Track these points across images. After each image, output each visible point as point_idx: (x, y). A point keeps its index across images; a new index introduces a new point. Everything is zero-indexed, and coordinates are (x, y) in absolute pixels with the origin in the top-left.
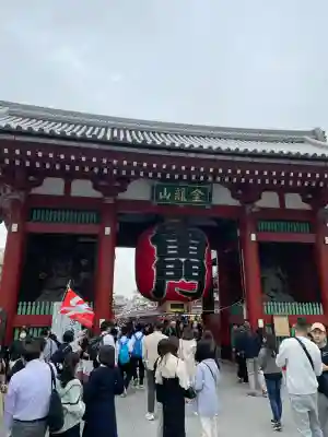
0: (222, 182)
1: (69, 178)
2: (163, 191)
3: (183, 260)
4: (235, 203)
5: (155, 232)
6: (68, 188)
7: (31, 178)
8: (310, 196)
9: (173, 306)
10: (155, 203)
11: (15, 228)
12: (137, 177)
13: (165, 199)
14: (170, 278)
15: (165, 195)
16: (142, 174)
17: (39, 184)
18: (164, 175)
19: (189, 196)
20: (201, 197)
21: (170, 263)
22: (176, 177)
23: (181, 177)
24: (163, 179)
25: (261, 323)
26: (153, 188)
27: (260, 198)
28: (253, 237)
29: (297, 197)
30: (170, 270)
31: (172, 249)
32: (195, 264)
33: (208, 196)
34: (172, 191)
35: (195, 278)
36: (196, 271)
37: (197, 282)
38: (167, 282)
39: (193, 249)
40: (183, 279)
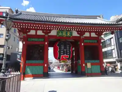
1: (36, 30)
3: (65, 50)
4: (79, 35)
5: (58, 43)
7: (27, 30)
8: (97, 33)
9: (63, 61)
10: (58, 36)
11: (24, 43)
12: (53, 29)
13: (60, 35)
15: (60, 34)
16: (54, 29)
17: (29, 32)
18: (60, 29)
21: (62, 51)
22: (63, 29)
23: (64, 29)
24: (60, 30)
25: (84, 65)
26: (57, 32)
27: (84, 34)
28: (83, 44)
29: (94, 34)
30: (62, 52)
31: (63, 48)
32: (68, 51)
33: (71, 34)
34: (62, 32)
35: (68, 54)
36: (68, 53)
37: (68, 55)
38: (61, 55)
39: (68, 47)
40: (65, 55)
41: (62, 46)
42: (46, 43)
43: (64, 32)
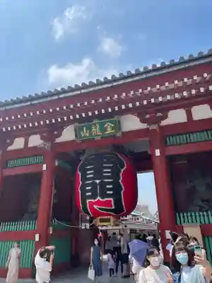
0: (128, 111)
2: (83, 131)
3: (98, 181)
4: (144, 126)
6: (26, 143)
7: (8, 141)
9: (102, 221)
10: (78, 141)
13: (85, 136)
14: (90, 197)
15: (85, 133)
17: (12, 143)
19: (103, 130)
20: (113, 128)
21: (88, 185)
26: (75, 130)
28: (158, 153)
29: (206, 107)
30: (89, 191)
31: (90, 174)
32: (109, 183)
33: (118, 126)
34: (89, 128)
35: (109, 196)
36: (109, 189)
37: (112, 199)
38: (88, 201)
39: (107, 172)
40: (99, 198)
41: (90, 170)
42: (44, 167)
43: (95, 124)
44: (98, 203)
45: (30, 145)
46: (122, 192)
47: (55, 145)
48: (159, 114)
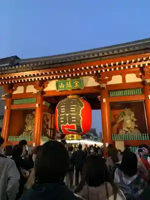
0: (89, 75)
2: (61, 84)
3: (67, 115)
6: (25, 89)
10: (58, 90)
12: (50, 79)
13: (62, 88)
14: (62, 123)
15: (62, 86)
17: (16, 90)
20: (78, 84)
25: (107, 145)
26: (57, 84)
28: (104, 100)
29: (134, 75)
30: (63, 120)
31: (63, 110)
32: (73, 116)
33: (81, 83)
34: (65, 84)
35: (74, 123)
36: (74, 119)
37: (75, 125)
38: (61, 125)
39: (73, 109)
40: (67, 123)
41: (63, 108)
42: (37, 105)
43: (68, 81)
44: (67, 126)
45: (27, 91)
46: (81, 121)
47: (43, 93)
48: (107, 78)
